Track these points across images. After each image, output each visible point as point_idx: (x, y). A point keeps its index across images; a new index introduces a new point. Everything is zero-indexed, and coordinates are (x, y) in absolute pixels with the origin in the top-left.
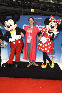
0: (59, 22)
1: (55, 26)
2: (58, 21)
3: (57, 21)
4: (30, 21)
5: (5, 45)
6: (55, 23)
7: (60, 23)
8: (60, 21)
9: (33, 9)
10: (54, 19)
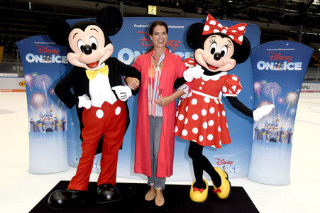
2: (233, 31)
3: (229, 32)
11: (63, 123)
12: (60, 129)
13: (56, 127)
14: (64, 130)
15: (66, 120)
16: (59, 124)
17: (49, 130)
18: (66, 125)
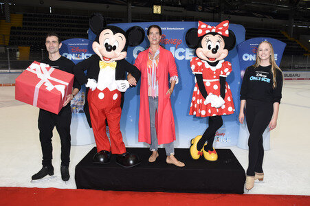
0: (223, 31)
1: (218, 44)
3: (217, 30)
4: (151, 36)
6: (217, 36)
7: (227, 32)
8: (225, 29)
9: (159, 8)
10: (209, 27)
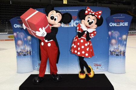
2: (97, 14)
3: (95, 14)
5: (27, 51)
9: (66, 1)
11: (30, 52)
12: (29, 55)
13: (27, 54)
14: (31, 55)
15: (31, 51)
16: (28, 52)
17: (25, 55)
18: (31, 52)
